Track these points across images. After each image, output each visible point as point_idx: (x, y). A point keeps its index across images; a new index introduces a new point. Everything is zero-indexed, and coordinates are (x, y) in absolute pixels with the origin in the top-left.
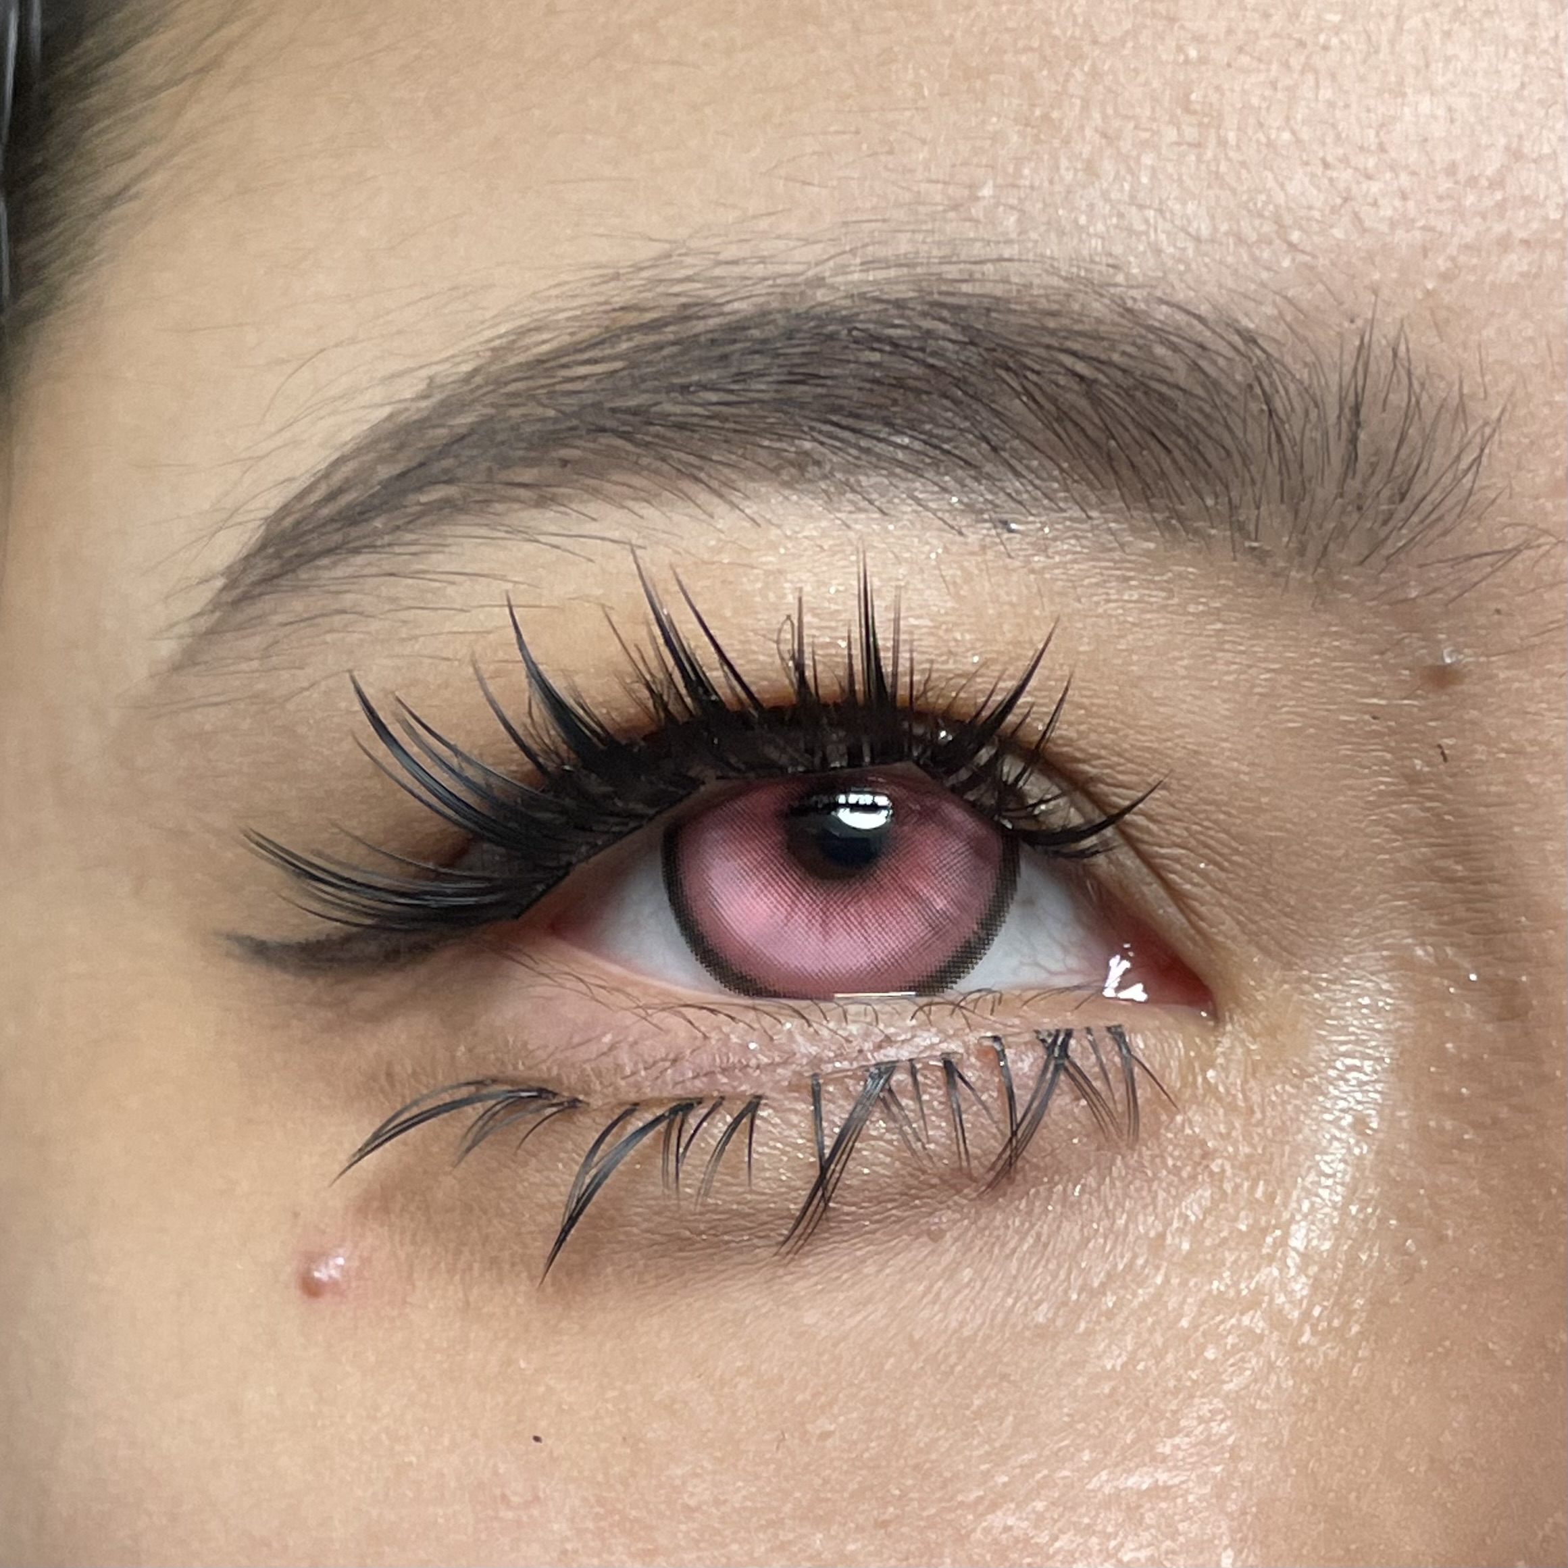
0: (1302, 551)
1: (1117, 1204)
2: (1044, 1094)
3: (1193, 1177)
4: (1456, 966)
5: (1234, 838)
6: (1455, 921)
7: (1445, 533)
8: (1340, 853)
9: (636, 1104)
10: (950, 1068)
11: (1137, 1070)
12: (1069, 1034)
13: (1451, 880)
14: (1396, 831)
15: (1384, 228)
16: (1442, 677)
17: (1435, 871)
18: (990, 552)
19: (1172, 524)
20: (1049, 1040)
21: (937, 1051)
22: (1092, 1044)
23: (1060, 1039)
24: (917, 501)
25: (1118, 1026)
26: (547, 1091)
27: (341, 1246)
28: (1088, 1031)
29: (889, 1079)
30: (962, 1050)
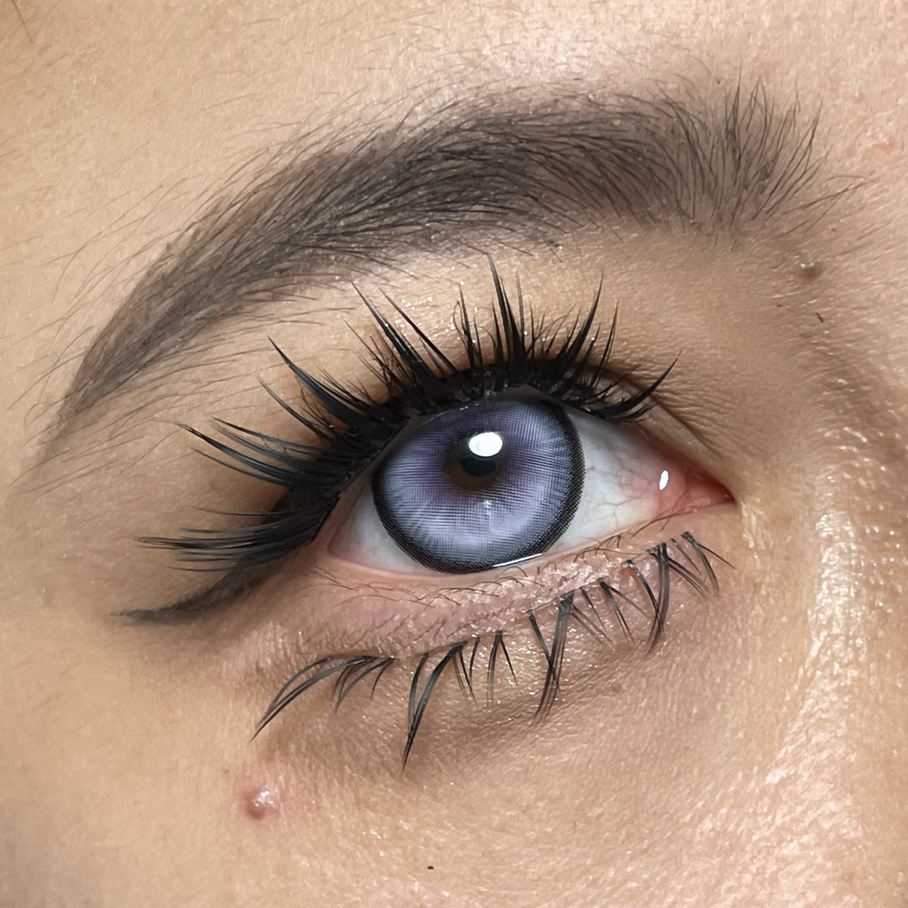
0: (720, 219)
2: (665, 584)
9: (427, 654)
10: (604, 586)
11: (706, 553)
12: (664, 545)
16: (810, 275)
18: (550, 262)
19: (646, 219)
20: (656, 553)
21: (592, 579)
22: (678, 547)
23: (661, 550)
24: (500, 241)
25: (687, 533)
26: (369, 657)
27: (265, 783)
28: (673, 540)
29: (571, 603)
30: (607, 574)
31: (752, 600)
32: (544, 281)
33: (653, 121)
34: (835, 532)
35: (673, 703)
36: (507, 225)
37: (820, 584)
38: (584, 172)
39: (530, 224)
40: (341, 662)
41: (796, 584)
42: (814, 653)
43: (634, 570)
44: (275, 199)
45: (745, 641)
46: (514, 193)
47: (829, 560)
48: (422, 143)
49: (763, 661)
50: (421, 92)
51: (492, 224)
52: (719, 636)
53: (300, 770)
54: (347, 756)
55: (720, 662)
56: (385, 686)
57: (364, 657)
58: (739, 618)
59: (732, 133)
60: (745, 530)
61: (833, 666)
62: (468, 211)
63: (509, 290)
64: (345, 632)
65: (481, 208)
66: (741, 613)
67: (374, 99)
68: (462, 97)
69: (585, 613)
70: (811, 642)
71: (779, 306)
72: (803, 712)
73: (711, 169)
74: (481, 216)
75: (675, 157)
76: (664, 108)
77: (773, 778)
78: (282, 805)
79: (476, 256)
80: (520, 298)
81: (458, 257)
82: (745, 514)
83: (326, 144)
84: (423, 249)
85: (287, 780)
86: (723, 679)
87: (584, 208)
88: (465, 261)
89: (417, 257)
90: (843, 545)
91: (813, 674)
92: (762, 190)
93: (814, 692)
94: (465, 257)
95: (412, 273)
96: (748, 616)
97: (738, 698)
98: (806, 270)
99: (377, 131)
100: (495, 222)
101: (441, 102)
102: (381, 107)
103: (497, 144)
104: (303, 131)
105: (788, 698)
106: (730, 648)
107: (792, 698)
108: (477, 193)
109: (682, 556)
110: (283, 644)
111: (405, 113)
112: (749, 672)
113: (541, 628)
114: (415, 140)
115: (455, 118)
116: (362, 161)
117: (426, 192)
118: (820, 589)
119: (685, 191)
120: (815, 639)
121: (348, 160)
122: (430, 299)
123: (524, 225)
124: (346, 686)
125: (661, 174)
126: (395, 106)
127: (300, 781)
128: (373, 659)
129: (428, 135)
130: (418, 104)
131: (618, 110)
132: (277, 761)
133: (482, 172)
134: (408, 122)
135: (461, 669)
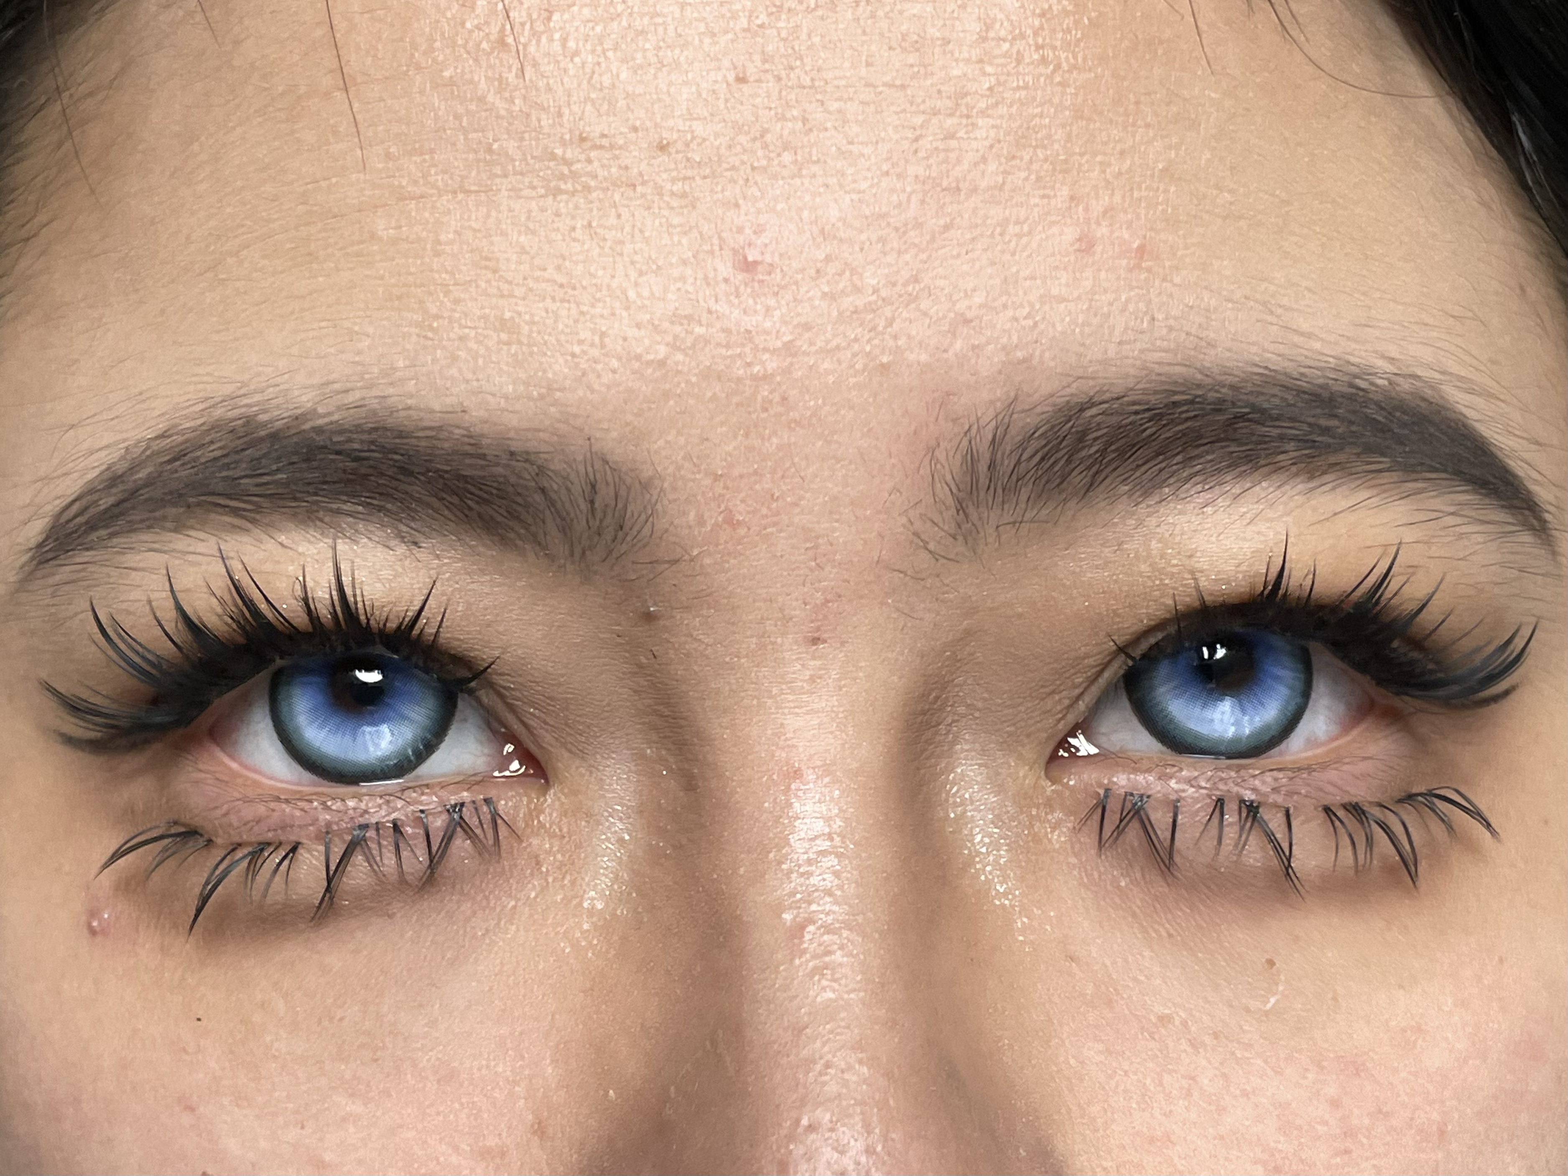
0: (572, 554)
1: (490, 893)
2: (448, 838)
3: (532, 874)
4: (667, 760)
5: (548, 698)
6: (665, 737)
7: (645, 546)
8: (604, 703)
9: (240, 845)
10: (396, 827)
11: (499, 821)
12: (462, 805)
13: (662, 716)
14: (635, 691)
15: (604, 389)
16: (649, 618)
17: (655, 711)
18: (409, 559)
20: (451, 810)
21: (390, 818)
22: (476, 810)
23: (457, 808)
25: (490, 799)
26: (198, 833)
28: (473, 802)
29: (364, 834)
30: (402, 817)
43: (423, 820)
69: (371, 846)
95: (283, 542)
98: (645, 612)
109: (476, 818)
128: (200, 835)
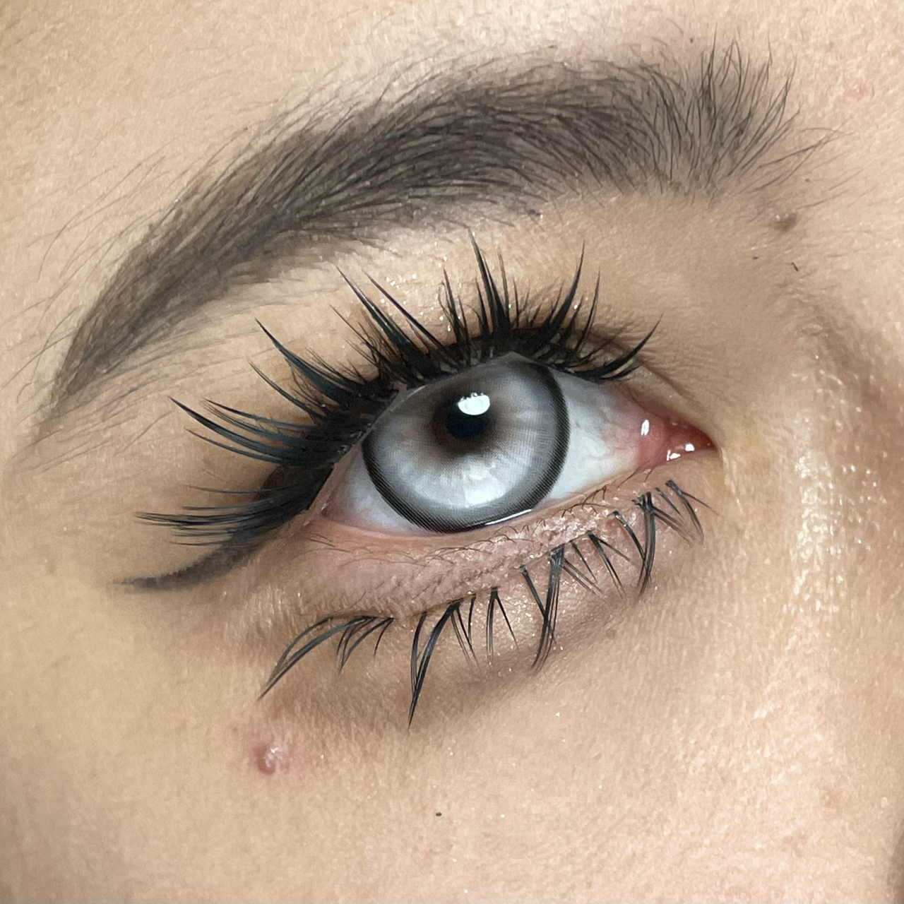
2: (651, 533)
9: (425, 612)
10: (593, 538)
11: (690, 500)
12: (649, 495)
18: (532, 232)
19: (624, 182)
20: (642, 503)
21: (583, 531)
22: (663, 496)
23: (646, 500)
24: (481, 214)
25: (670, 481)
26: (368, 617)
27: (273, 739)
28: (658, 489)
29: (563, 556)
30: (596, 526)
31: (736, 544)
32: (527, 252)
33: (628, 85)
34: (813, 473)
35: (663, 647)
36: (488, 197)
37: (801, 523)
38: (562, 141)
39: (511, 195)
40: (340, 622)
41: (778, 525)
42: (796, 591)
43: (621, 522)
44: (256, 180)
45: (731, 585)
46: (494, 165)
47: (808, 500)
48: (401, 120)
49: (748, 602)
50: (397, 67)
51: (472, 197)
52: (706, 581)
53: (306, 726)
54: (353, 713)
55: (707, 606)
56: (386, 644)
57: (365, 618)
58: (724, 563)
59: (706, 92)
60: (727, 476)
61: (814, 603)
62: (449, 185)
63: (491, 264)
64: (343, 594)
65: (461, 182)
66: (726, 557)
67: (351, 75)
68: (438, 72)
69: (575, 566)
70: (793, 580)
71: (755, 258)
72: (788, 648)
73: (687, 129)
74: (462, 190)
75: (651, 120)
76: (639, 72)
77: (760, 714)
78: (291, 760)
79: (457, 231)
80: (503, 270)
81: (440, 232)
82: (725, 459)
83: (304, 123)
84: (404, 226)
85: (295, 736)
86: (711, 622)
87: (564, 176)
88: (448, 236)
89: (400, 233)
90: (820, 484)
91: (797, 611)
92: (737, 146)
93: (798, 629)
94: (448, 232)
95: (395, 250)
96: (732, 560)
97: (726, 640)
98: (781, 222)
99: (355, 109)
100: (476, 194)
101: (417, 76)
102: (358, 84)
103: (476, 117)
104: (281, 110)
105: (773, 636)
106: (716, 591)
107: (776, 636)
108: (458, 166)
109: (667, 504)
110: (282, 605)
111: (382, 90)
112: (735, 614)
113: (535, 583)
114: (393, 116)
115: (433, 92)
116: (341, 138)
117: (406, 169)
118: (800, 529)
119: (663, 152)
120: (797, 578)
121: (327, 139)
122: (414, 276)
123: (504, 197)
124: (349, 646)
125: (639, 137)
126: (371, 83)
127: (307, 737)
128: (374, 618)
129: (405, 111)
130: (394, 80)
131: (594, 77)
132: (284, 718)
133: (461, 146)
134: (386, 98)
135: (459, 626)
